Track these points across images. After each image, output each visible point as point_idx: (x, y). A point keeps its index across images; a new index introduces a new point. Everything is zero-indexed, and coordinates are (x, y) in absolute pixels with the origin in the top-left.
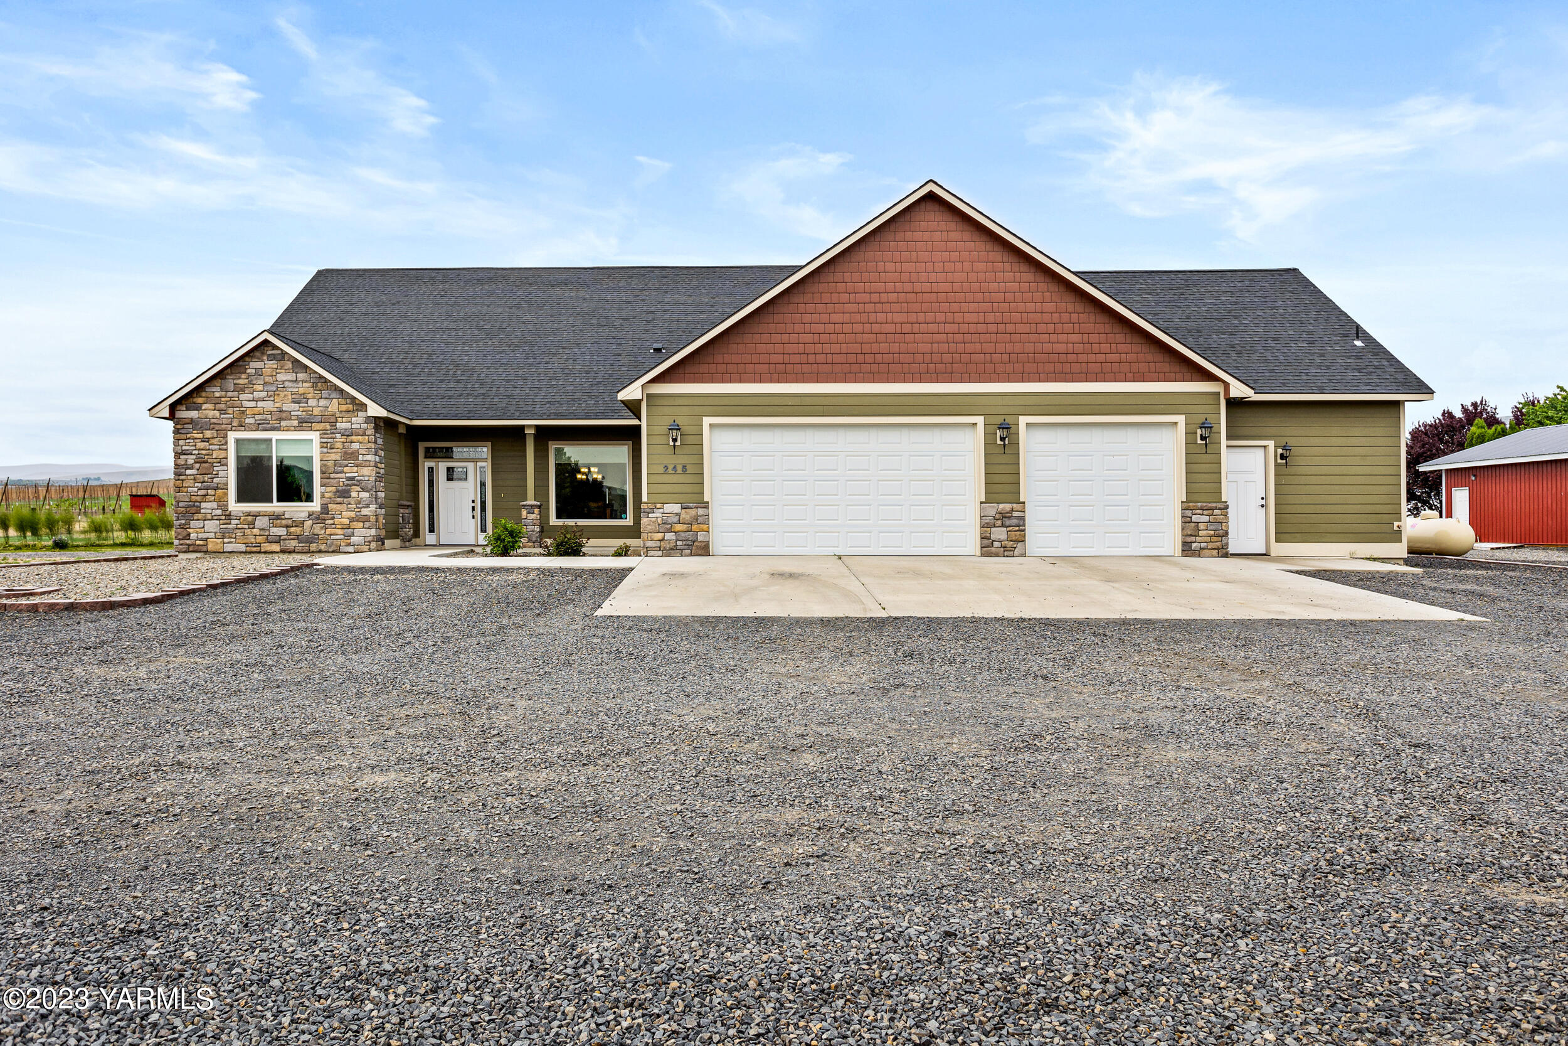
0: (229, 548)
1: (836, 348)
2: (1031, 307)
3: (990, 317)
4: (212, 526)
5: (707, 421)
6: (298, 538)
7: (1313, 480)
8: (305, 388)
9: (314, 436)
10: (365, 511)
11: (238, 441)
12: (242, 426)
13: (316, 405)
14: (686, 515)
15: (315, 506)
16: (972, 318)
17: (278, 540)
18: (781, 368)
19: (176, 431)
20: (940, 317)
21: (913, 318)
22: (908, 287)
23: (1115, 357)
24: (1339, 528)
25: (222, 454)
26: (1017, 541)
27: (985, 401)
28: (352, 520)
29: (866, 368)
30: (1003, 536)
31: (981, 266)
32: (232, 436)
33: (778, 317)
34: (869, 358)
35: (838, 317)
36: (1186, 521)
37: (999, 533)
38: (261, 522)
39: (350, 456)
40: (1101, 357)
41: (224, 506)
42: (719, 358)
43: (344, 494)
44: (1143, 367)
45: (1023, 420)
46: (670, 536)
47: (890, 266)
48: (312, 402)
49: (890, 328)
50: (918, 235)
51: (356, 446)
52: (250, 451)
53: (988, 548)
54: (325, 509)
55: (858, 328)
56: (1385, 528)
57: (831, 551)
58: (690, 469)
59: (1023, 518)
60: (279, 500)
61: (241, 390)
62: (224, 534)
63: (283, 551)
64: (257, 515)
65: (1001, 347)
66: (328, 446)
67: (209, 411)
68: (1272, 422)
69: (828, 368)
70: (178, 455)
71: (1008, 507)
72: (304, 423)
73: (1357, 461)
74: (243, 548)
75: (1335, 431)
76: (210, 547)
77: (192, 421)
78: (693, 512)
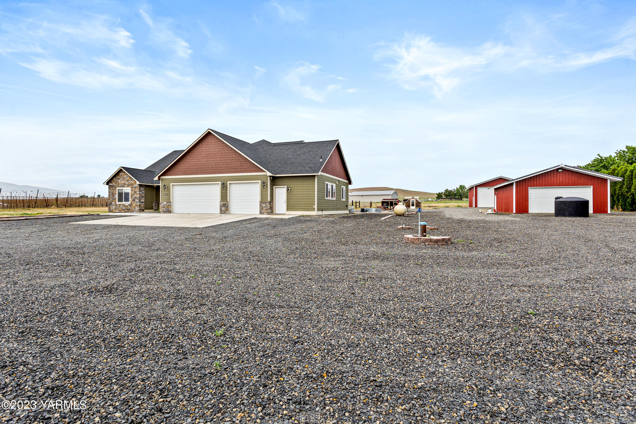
0: (116, 211)
1: (194, 167)
2: (230, 156)
3: (222, 159)
4: (114, 207)
5: (171, 184)
6: (127, 209)
7: (296, 195)
8: (128, 178)
9: (130, 188)
10: (137, 204)
11: (118, 189)
12: (119, 187)
13: (130, 182)
14: (167, 204)
15: (129, 203)
16: (219, 159)
17: (124, 210)
18: (184, 172)
19: (109, 188)
20: (213, 159)
21: (208, 160)
22: (207, 153)
23: (247, 167)
24: (302, 207)
25: (115, 192)
26: (227, 210)
27: (221, 178)
28: (135, 206)
29: (199, 171)
30: (224, 209)
31: (221, 147)
32: (117, 188)
33: (184, 161)
34: (200, 169)
35: (194, 161)
36: (261, 206)
37: (223, 209)
38: (121, 206)
39: (135, 192)
40: (244, 167)
41: (116, 203)
42: (173, 170)
43: (134, 200)
44: (253, 169)
45: (228, 182)
46: (164, 209)
47: (204, 148)
48: (129, 181)
49: (203, 162)
50: (209, 141)
51: (136, 190)
52: (120, 192)
53: (222, 212)
54: (131, 204)
55: (198, 163)
56: (312, 208)
57: (187, 212)
58: (168, 195)
59: (228, 205)
60: (124, 201)
61: (118, 179)
62: (115, 209)
63: (124, 212)
64: (121, 205)
65: (224, 166)
66: (132, 190)
67: (114, 184)
68: (287, 181)
69: (192, 172)
70: (109, 192)
71: (225, 202)
72: (128, 186)
73: (305, 191)
74: (118, 211)
75: (300, 183)
76: (113, 211)
77: (111, 186)
78: (168, 204)
